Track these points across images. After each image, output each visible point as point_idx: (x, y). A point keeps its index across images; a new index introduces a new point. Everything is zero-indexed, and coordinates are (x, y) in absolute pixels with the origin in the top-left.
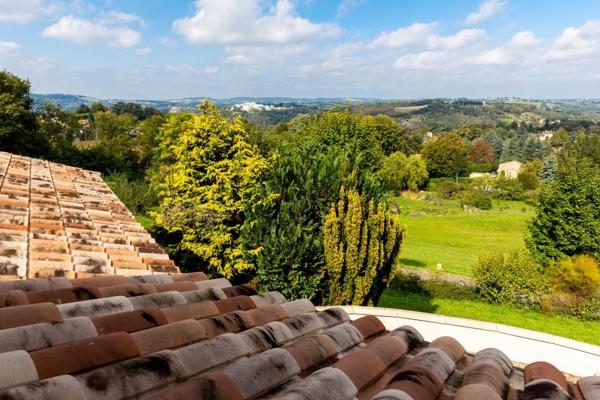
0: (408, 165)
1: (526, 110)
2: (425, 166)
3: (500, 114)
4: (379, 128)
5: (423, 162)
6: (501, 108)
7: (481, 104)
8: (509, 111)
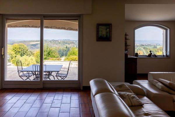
0: (29, 60)
1: (71, 43)
2: (35, 60)
3: (64, 44)
4: (20, 48)
5: (34, 58)
6: (64, 42)
7: (58, 41)
8: (66, 44)
